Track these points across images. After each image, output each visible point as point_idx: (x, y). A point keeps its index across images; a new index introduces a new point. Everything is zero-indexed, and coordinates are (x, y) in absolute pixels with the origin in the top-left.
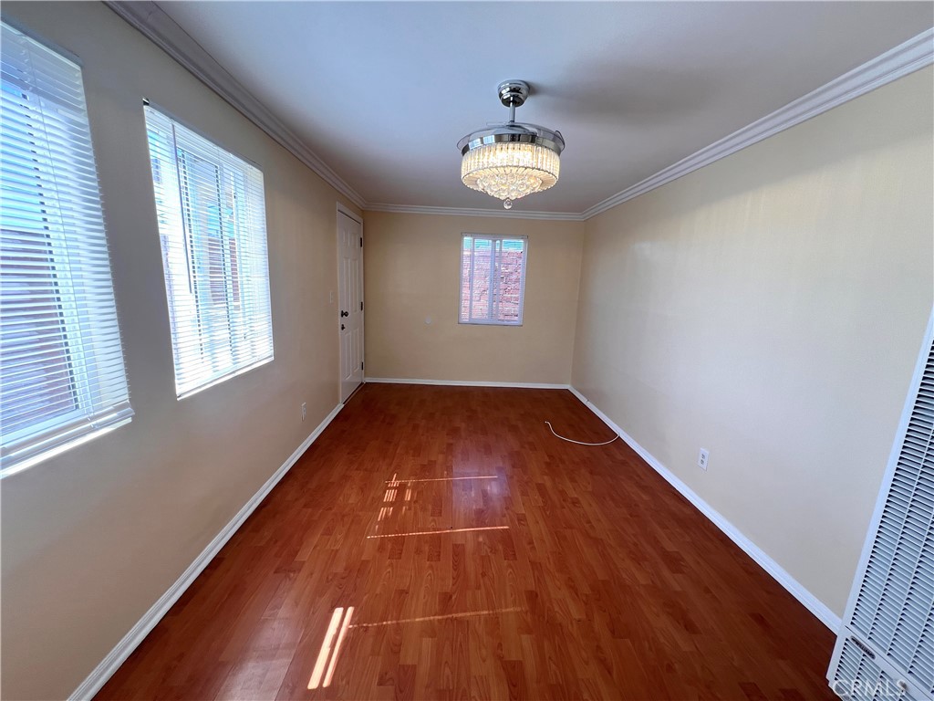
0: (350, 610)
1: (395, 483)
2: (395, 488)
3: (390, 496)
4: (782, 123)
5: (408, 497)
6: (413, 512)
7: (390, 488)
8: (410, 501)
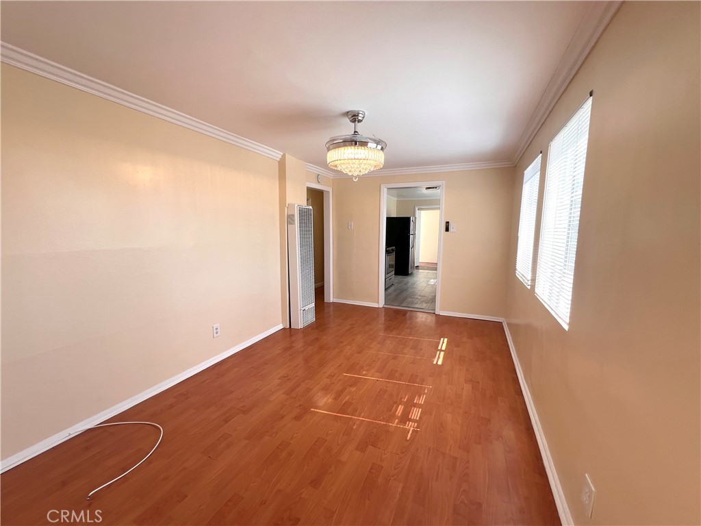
0: (435, 363)
1: (410, 427)
2: (410, 420)
3: (416, 414)
4: (224, 137)
5: (401, 408)
6: (399, 397)
7: (415, 421)
8: (400, 404)
